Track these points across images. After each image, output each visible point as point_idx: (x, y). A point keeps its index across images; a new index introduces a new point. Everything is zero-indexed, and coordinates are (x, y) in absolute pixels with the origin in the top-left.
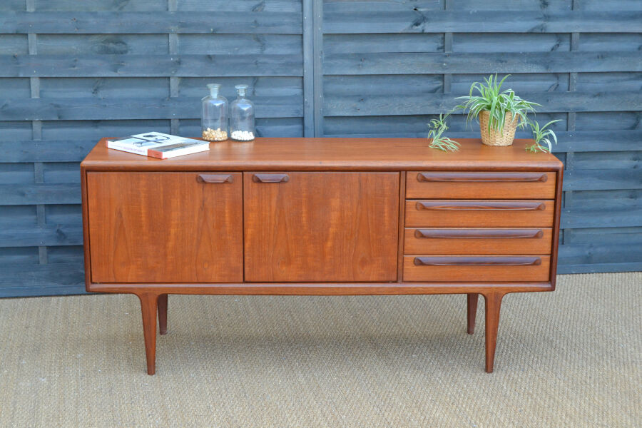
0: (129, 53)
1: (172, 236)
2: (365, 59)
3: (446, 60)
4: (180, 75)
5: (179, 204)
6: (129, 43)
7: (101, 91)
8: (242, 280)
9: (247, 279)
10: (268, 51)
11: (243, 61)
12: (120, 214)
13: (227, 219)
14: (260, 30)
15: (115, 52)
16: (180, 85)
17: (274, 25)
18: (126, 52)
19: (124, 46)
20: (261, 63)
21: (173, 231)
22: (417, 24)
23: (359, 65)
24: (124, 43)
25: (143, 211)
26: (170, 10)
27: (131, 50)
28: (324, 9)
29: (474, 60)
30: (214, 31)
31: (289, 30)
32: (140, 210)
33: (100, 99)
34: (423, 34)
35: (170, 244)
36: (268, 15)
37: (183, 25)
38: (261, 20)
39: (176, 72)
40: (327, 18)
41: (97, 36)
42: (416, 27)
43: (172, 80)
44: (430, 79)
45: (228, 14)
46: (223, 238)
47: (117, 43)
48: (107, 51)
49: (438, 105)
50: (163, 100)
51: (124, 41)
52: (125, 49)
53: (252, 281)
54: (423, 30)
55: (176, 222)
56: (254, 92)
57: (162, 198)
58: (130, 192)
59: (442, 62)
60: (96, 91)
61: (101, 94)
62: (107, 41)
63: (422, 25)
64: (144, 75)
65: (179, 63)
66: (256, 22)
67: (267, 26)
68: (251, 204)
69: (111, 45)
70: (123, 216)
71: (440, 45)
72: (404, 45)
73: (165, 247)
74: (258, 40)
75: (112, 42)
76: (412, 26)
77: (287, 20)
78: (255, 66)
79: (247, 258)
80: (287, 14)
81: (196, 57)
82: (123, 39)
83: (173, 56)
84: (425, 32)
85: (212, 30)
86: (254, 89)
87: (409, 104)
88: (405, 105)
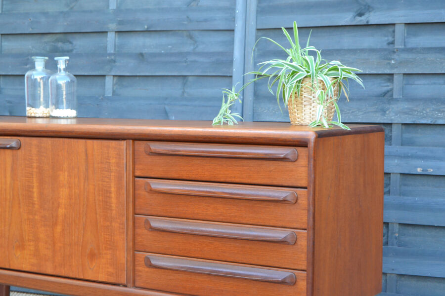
0: (74, 52)
3: (395, 56)
4: (114, 74)
6: (75, 42)
10: (200, 48)
15: (63, 51)
19: (71, 45)
20: (190, 61)
22: (360, 15)
24: (71, 43)
26: (111, 8)
27: (76, 49)
29: (431, 57)
30: (148, 28)
34: (368, 26)
36: (202, 9)
37: (120, 23)
38: (194, 16)
39: (111, 70)
40: (261, 11)
41: (49, 36)
42: (359, 19)
43: (107, 78)
44: (378, 80)
47: (65, 42)
49: (384, 111)
50: (98, 99)
51: (71, 40)
52: (70, 48)
54: (367, 22)
59: (391, 59)
62: (57, 41)
63: (367, 15)
64: (83, 74)
65: (114, 61)
66: (188, 17)
67: (199, 21)
69: (60, 45)
71: (391, 39)
72: (347, 40)
74: (191, 37)
75: (61, 41)
76: (355, 17)
77: (220, 15)
78: (184, 64)
83: (110, 55)
84: (370, 23)
85: (146, 27)
86: (184, 89)
87: (350, 110)
88: (345, 110)
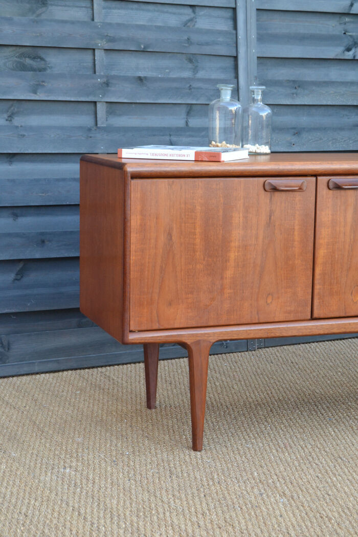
0: (49, 71)
1: (232, 263)
2: (299, 87)
4: (107, 100)
5: (241, 219)
6: (48, 59)
7: (16, 118)
8: (309, 317)
9: (316, 315)
10: (201, 74)
11: (175, 85)
12: (170, 235)
13: (297, 238)
14: (193, 50)
15: (32, 69)
16: (107, 112)
17: (207, 44)
18: (45, 69)
19: (43, 62)
20: (194, 88)
21: (232, 255)
22: (349, 50)
23: (293, 94)
25: (198, 230)
26: (96, 20)
27: (51, 68)
28: (258, 29)
30: (144, 48)
31: (223, 51)
32: (195, 229)
33: (17, 127)
34: (354, 60)
35: (229, 273)
36: (200, 32)
37: (112, 40)
38: (195, 38)
39: (103, 96)
40: (261, 39)
42: (347, 53)
43: (99, 105)
45: (158, 28)
46: (291, 262)
47: (34, 58)
48: (23, 68)
50: (90, 130)
51: (43, 56)
52: (43, 66)
53: (322, 316)
54: (354, 57)
55: (237, 244)
56: (187, 123)
57: (221, 213)
58: (183, 206)
60: (10, 118)
61: (18, 121)
62: (22, 55)
63: (353, 51)
64: (68, 99)
65: (107, 84)
66: (188, 39)
67: (200, 44)
68: (325, 216)
69: (28, 61)
70: (173, 238)
72: (334, 73)
73: (222, 278)
74: (190, 61)
75: (29, 57)
76: (344, 52)
77: (221, 39)
78: (188, 91)
79: (317, 287)
80: (220, 33)
81: (126, 79)
82: (41, 53)
83: (101, 77)
84: (356, 58)
85: (142, 46)
86: (187, 118)
87: (342, 139)
88: (339, 139)
